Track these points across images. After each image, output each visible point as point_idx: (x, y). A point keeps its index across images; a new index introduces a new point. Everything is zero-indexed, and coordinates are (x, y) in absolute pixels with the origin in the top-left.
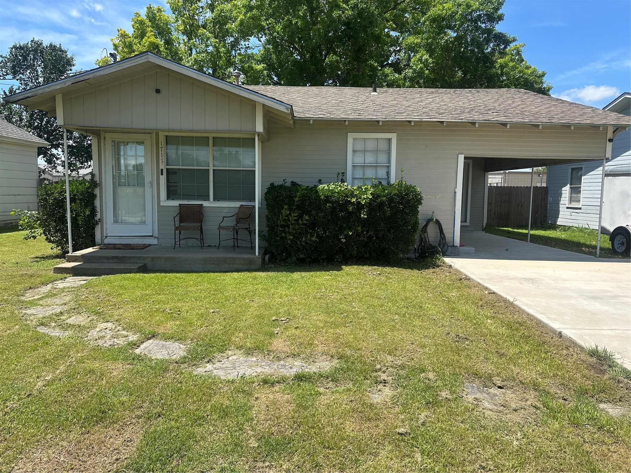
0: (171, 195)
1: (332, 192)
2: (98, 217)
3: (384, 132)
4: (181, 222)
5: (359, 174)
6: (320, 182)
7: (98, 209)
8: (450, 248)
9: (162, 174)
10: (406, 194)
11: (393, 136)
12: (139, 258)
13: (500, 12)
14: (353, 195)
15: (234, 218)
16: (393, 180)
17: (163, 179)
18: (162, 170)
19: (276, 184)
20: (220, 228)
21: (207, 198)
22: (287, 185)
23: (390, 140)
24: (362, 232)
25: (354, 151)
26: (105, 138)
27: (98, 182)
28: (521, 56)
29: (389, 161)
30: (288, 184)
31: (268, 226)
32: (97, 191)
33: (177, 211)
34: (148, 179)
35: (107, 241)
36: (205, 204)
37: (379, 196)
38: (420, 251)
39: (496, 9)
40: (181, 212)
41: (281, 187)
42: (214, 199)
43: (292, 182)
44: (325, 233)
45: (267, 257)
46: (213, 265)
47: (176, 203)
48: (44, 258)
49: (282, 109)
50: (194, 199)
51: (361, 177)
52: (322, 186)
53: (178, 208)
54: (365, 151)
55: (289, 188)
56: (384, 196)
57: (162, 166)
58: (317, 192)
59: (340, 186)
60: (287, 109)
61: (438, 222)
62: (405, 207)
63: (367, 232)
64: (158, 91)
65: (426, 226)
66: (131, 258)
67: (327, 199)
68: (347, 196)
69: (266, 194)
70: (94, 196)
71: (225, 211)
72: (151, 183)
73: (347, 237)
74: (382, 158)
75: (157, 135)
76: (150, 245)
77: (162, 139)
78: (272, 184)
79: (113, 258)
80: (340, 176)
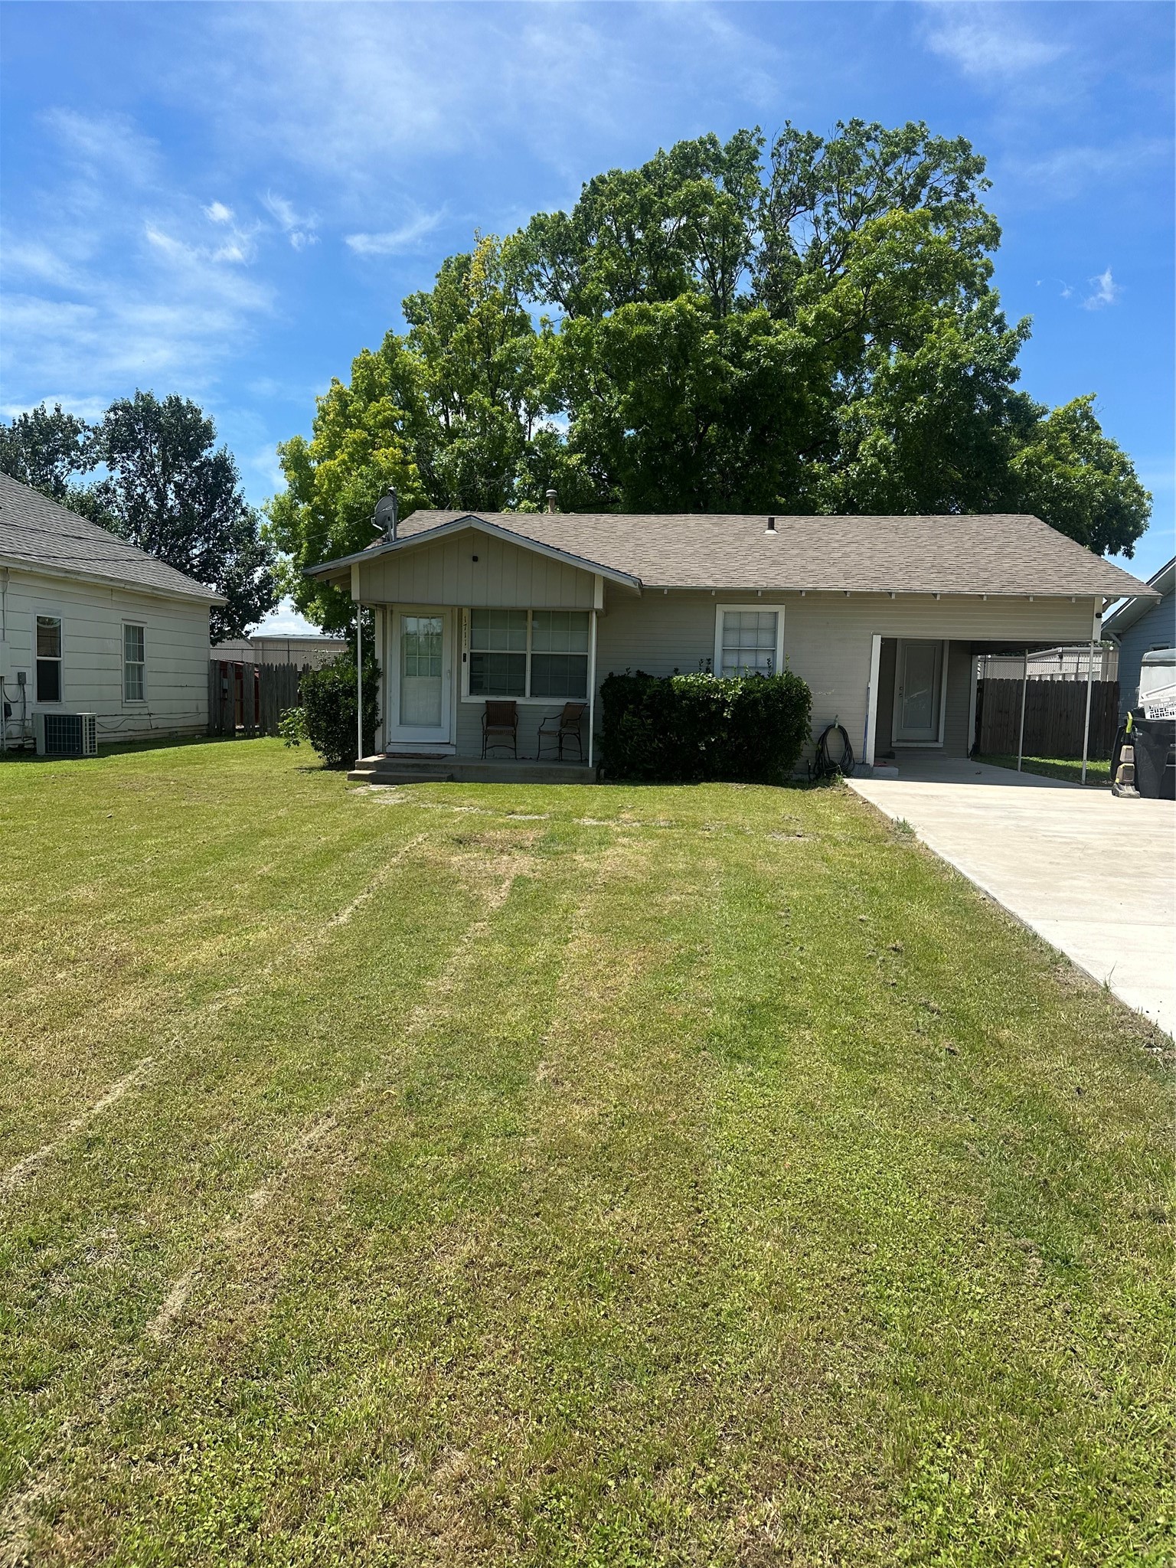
0: (475, 687)
1: (691, 685)
3: (766, 604)
4: (488, 724)
5: (732, 660)
6: (677, 672)
8: (857, 766)
9: (465, 660)
10: (788, 690)
11: (781, 609)
12: (445, 766)
13: (1012, 365)
14: (717, 690)
15: (558, 720)
16: (779, 671)
17: (466, 667)
18: (465, 655)
19: (616, 675)
20: (540, 732)
21: (522, 694)
22: (630, 675)
23: (776, 614)
24: (729, 738)
25: (725, 629)
26: (392, 611)
27: (382, 670)
28: (1093, 419)
29: (775, 645)
30: (633, 675)
31: (605, 730)
32: (379, 683)
33: (484, 709)
34: (446, 666)
35: (389, 749)
36: (520, 701)
37: (751, 692)
38: (817, 771)
39: (1005, 361)
40: (488, 712)
41: (623, 678)
42: (532, 694)
43: (638, 672)
44: (680, 739)
45: (602, 771)
47: (481, 699)
48: (311, 769)
49: (629, 583)
50: (504, 694)
51: (735, 665)
52: (678, 677)
53: (485, 706)
54: (740, 630)
55: (634, 679)
56: (758, 691)
57: (466, 650)
58: (670, 685)
59: (703, 678)
60: (635, 583)
61: (842, 730)
62: (786, 706)
63: (737, 739)
64: (475, 559)
65: (825, 734)
66: (435, 766)
67: (684, 694)
68: (709, 691)
69: (603, 688)
71: (546, 710)
72: (451, 672)
73: (708, 744)
74: (765, 639)
75: (460, 611)
76: (446, 756)
77: (466, 613)
78: (611, 674)
79: (413, 766)
80: (705, 664)
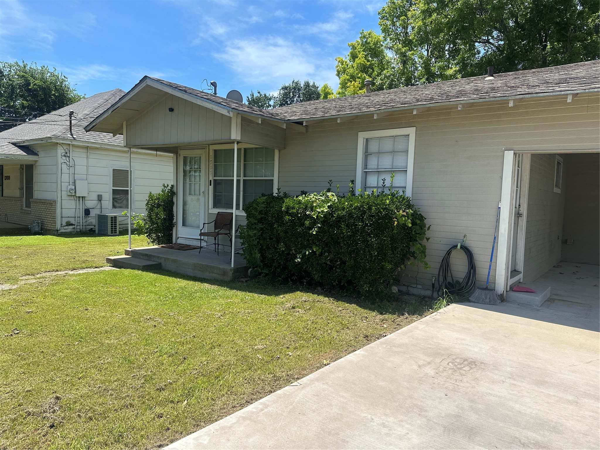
0: (217, 203)
2: (175, 221)
3: (400, 126)
4: (216, 228)
5: (373, 181)
7: (175, 215)
8: (478, 292)
9: (211, 185)
11: (411, 132)
18: (211, 181)
23: (406, 137)
25: (367, 154)
27: (176, 192)
29: (407, 166)
32: (175, 200)
34: (202, 190)
35: (178, 241)
40: (216, 220)
45: (250, 271)
46: (199, 272)
50: (230, 208)
51: (375, 185)
53: (216, 215)
54: (379, 153)
57: (211, 178)
64: (172, 110)
70: (173, 203)
72: (204, 193)
74: (399, 161)
75: (209, 149)
77: (212, 153)
